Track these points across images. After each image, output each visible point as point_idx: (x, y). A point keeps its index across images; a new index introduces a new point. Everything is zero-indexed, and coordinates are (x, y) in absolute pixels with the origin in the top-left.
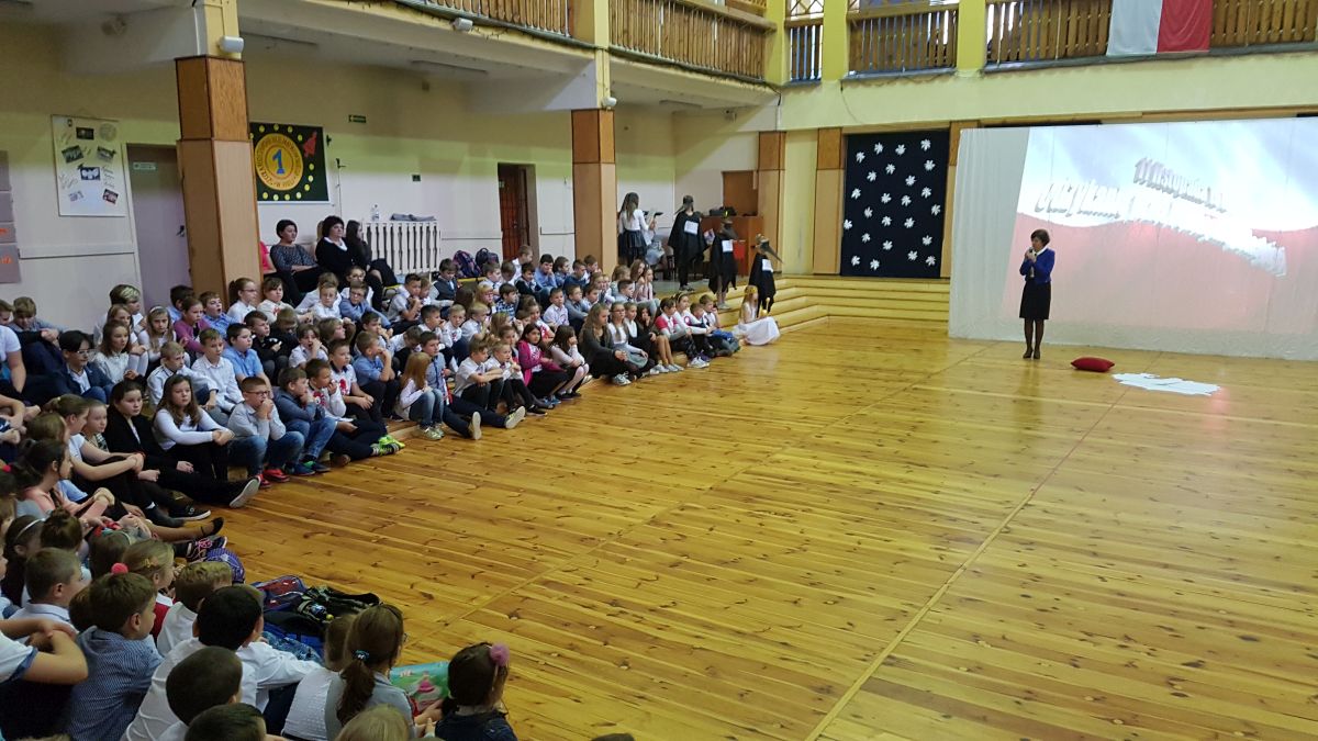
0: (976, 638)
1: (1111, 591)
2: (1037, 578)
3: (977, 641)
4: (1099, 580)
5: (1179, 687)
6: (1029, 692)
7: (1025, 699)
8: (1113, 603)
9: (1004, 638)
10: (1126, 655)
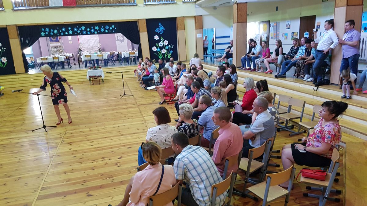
0: (65, 173)
1: (95, 148)
2: (76, 151)
3: (66, 173)
4: (92, 146)
5: (119, 164)
6: (85, 181)
7: (84, 183)
8: (97, 150)
9: (73, 170)
10: (104, 162)
